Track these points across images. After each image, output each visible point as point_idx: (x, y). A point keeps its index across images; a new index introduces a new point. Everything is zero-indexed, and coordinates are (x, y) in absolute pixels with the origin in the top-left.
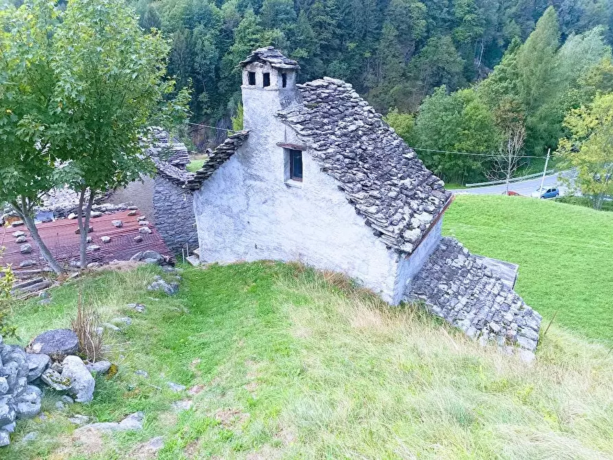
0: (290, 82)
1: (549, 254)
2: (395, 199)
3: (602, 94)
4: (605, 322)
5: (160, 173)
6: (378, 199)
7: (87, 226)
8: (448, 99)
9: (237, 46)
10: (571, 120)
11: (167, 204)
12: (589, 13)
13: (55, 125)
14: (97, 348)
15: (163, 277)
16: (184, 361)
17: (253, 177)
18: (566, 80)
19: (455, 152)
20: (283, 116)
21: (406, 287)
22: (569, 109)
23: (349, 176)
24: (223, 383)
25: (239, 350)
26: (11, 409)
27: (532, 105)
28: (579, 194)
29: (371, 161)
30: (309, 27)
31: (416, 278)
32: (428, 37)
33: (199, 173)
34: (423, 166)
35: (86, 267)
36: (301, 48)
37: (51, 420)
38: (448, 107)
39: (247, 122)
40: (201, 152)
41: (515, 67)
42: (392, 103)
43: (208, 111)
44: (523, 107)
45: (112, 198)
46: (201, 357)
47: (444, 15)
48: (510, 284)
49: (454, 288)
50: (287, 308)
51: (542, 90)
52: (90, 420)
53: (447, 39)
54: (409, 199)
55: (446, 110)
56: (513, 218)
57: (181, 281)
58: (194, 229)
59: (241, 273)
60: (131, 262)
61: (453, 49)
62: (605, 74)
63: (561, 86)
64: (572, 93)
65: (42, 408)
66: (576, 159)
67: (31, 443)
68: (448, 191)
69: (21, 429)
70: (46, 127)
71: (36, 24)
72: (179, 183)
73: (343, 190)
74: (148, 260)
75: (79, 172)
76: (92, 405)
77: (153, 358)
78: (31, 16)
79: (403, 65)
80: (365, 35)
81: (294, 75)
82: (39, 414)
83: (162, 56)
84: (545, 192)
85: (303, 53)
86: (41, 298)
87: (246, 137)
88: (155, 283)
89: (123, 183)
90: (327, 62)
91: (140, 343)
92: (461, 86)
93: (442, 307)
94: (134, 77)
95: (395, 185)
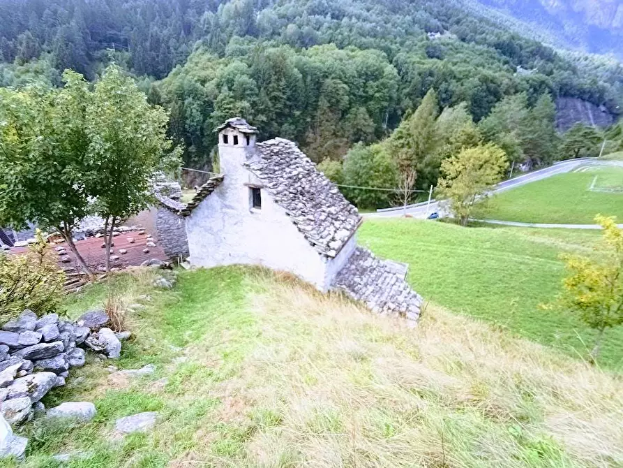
0: (252, 142)
1: (433, 257)
2: (324, 221)
3: (466, 148)
4: (469, 302)
5: (162, 204)
6: (312, 221)
7: (110, 242)
8: (364, 151)
9: (216, 113)
10: (446, 166)
11: (166, 226)
12: (457, 93)
13: (89, 173)
14: (122, 323)
15: (164, 277)
16: (181, 333)
17: (227, 206)
18: (443, 138)
19: (370, 188)
20: (247, 165)
21: (332, 280)
22: (444, 159)
23: (293, 205)
24: (207, 344)
25: (218, 323)
26: (66, 362)
27: (420, 156)
28: (452, 216)
29: (307, 195)
30: (267, 99)
31: (339, 274)
32: (350, 108)
33: (189, 204)
34: (344, 199)
35: (110, 271)
36: (262, 114)
37: (92, 370)
38: (363, 156)
39: (223, 169)
40: (191, 188)
41: (408, 130)
42: (326, 154)
43: (196, 159)
44: (414, 157)
45: (126, 222)
46: (193, 330)
47: (361, 93)
48: (402, 277)
49: (365, 280)
50: (251, 295)
51: (427, 146)
52: (119, 369)
53: (363, 109)
54: (334, 221)
55: (363, 158)
56: (408, 233)
57: (177, 280)
58: (186, 243)
59: (220, 273)
60: (142, 266)
61: (367, 116)
62: (468, 135)
63: (439, 143)
64: (446, 147)
65: (86, 362)
66: (449, 192)
67: (80, 383)
68: (361, 215)
69: (71, 375)
70: (83, 175)
71: (74, 102)
72: (175, 211)
73: (289, 215)
74: (153, 266)
75: (106, 204)
76: (120, 359)
77: (158, 330)
78: (70, 97)
79: (333, 127)
80: (307, 106)
81: (254, 137)
82: (84, 366)
83: (163, 124)
84: (429, 215)
85: (263, 118)
86: (79, 293)
87: (222, 179)
88: (158, 281)
89: (135, 212)
90: (281, 124)
91: (149, 321)
92: (373, 142)
93: (357, 293)
94: (144, 140)
95: (324, 211)
